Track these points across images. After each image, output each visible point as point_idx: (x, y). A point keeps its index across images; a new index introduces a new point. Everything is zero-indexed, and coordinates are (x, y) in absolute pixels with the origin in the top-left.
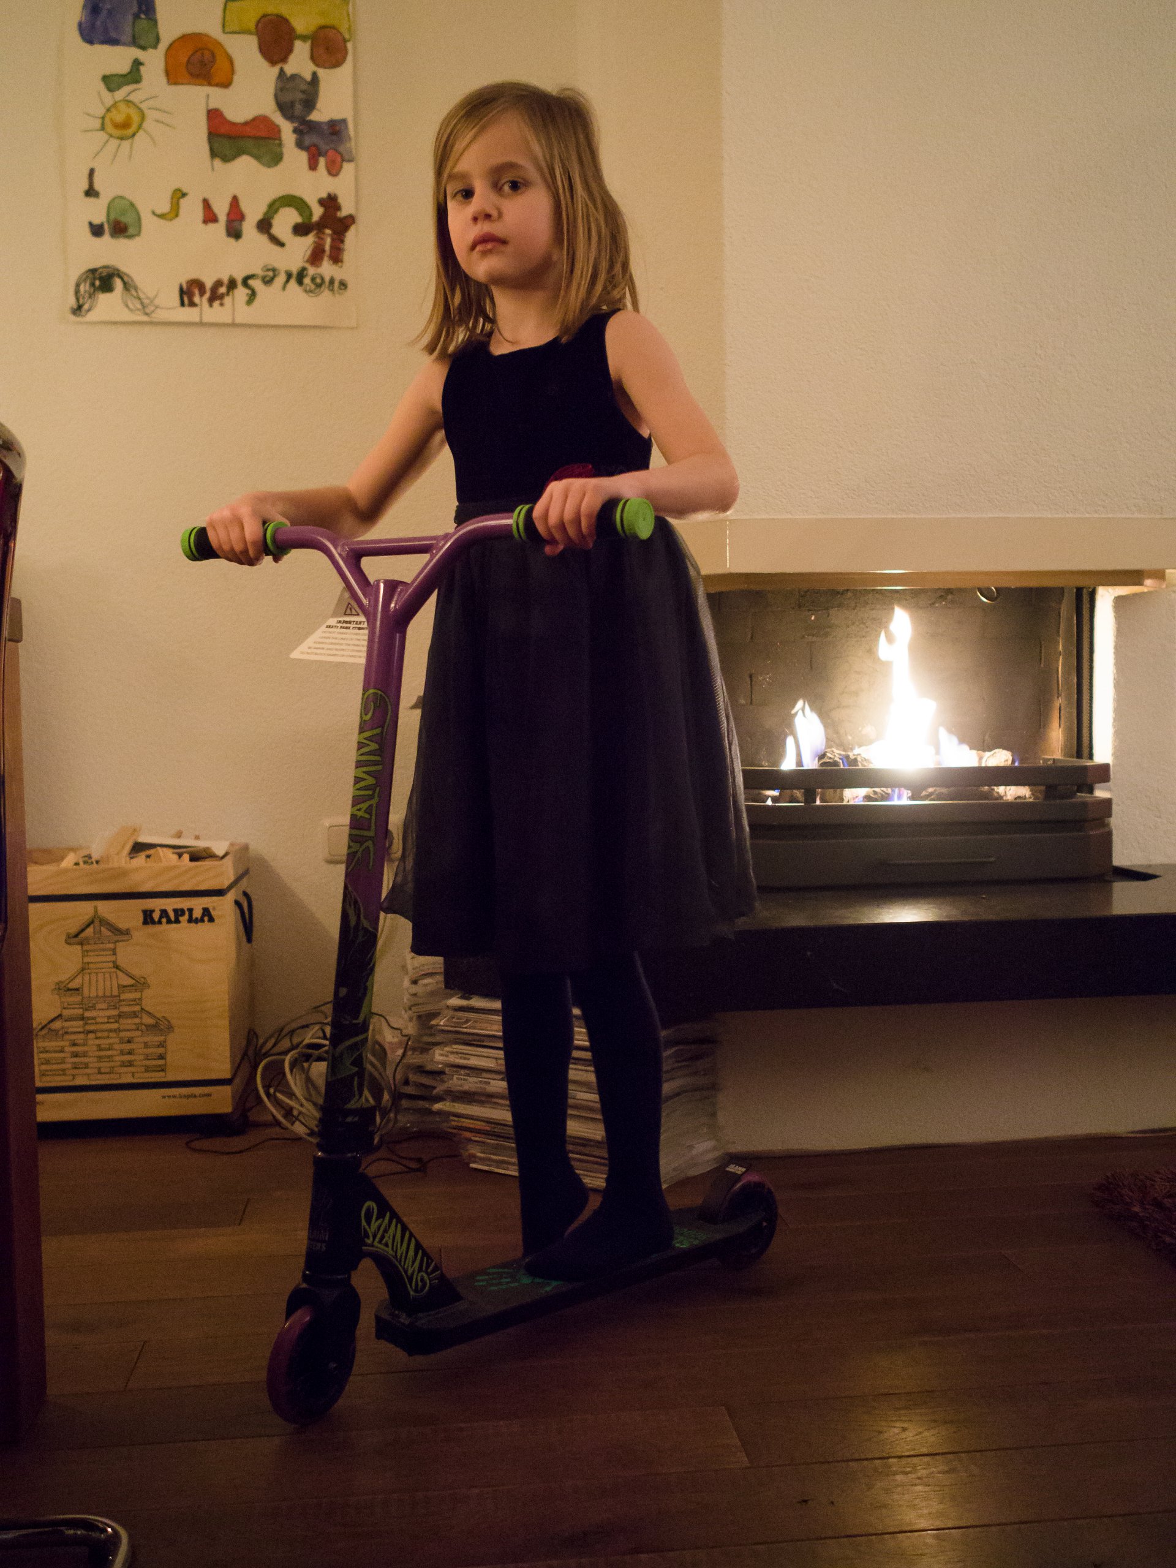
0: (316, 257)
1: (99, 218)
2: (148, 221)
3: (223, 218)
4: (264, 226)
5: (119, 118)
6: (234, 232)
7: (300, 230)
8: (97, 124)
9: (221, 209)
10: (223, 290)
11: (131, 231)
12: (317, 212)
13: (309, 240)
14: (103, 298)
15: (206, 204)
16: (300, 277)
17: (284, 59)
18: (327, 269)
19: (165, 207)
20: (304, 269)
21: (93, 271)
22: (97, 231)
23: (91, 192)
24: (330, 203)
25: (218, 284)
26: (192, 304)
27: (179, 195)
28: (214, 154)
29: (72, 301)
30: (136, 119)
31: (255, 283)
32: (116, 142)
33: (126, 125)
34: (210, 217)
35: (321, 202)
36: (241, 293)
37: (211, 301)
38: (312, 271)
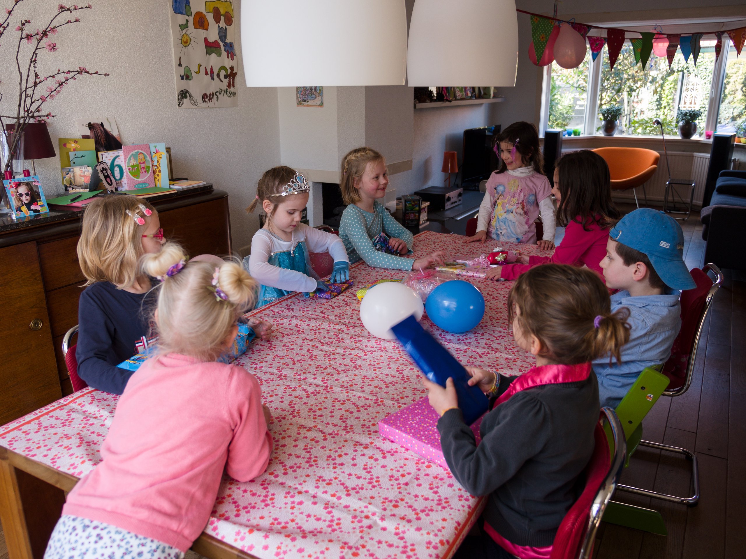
0: (229, 86)
1: (182, 74)
2: (194, 74)
3: (209, 73)
4: (218, 75)
5: (185, 40)
6: (213, 78)
7: (226, 77)
8: (180, 42)
9: (209, 71)
10: (211, 97)
11: (190, 78)
12: (229, 71)
13: (228, 80)
14: (185, 100)
15: (205, 68)
16: (226, 91)
17: (219, 22)
18: (232, 89)
19: (196, 70)
20: (227, 89)
21: (182, 91)
22: (182, 78)
23: (180, 65)
24: (232, 68)
25: (210, 94)
26: (206, 102)
27: (200, 65)
28: (207, 53)
29: (177, 102)
30: (189, 40)
31: (218, 94)
32: (184, 48)
33: (186, 42)
34: (207, 73)
35: (230, 68)
36: (215, 97)
37: (209, 100)
38: (229, 90)
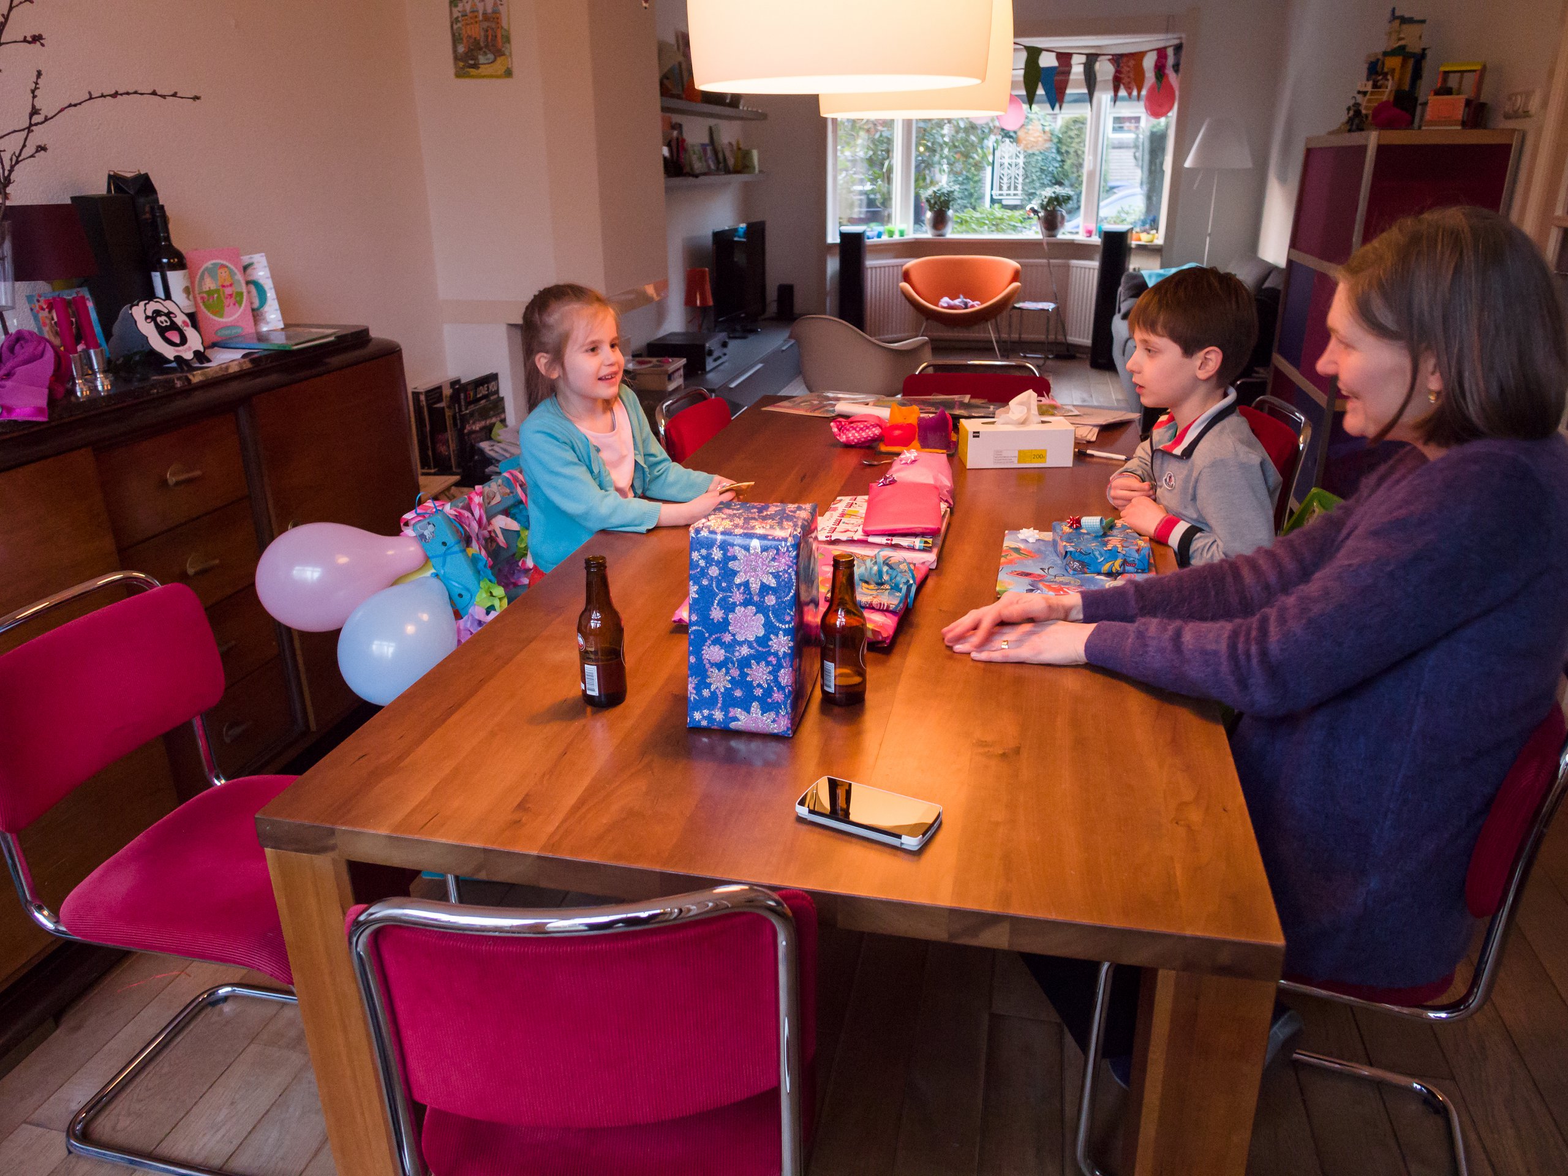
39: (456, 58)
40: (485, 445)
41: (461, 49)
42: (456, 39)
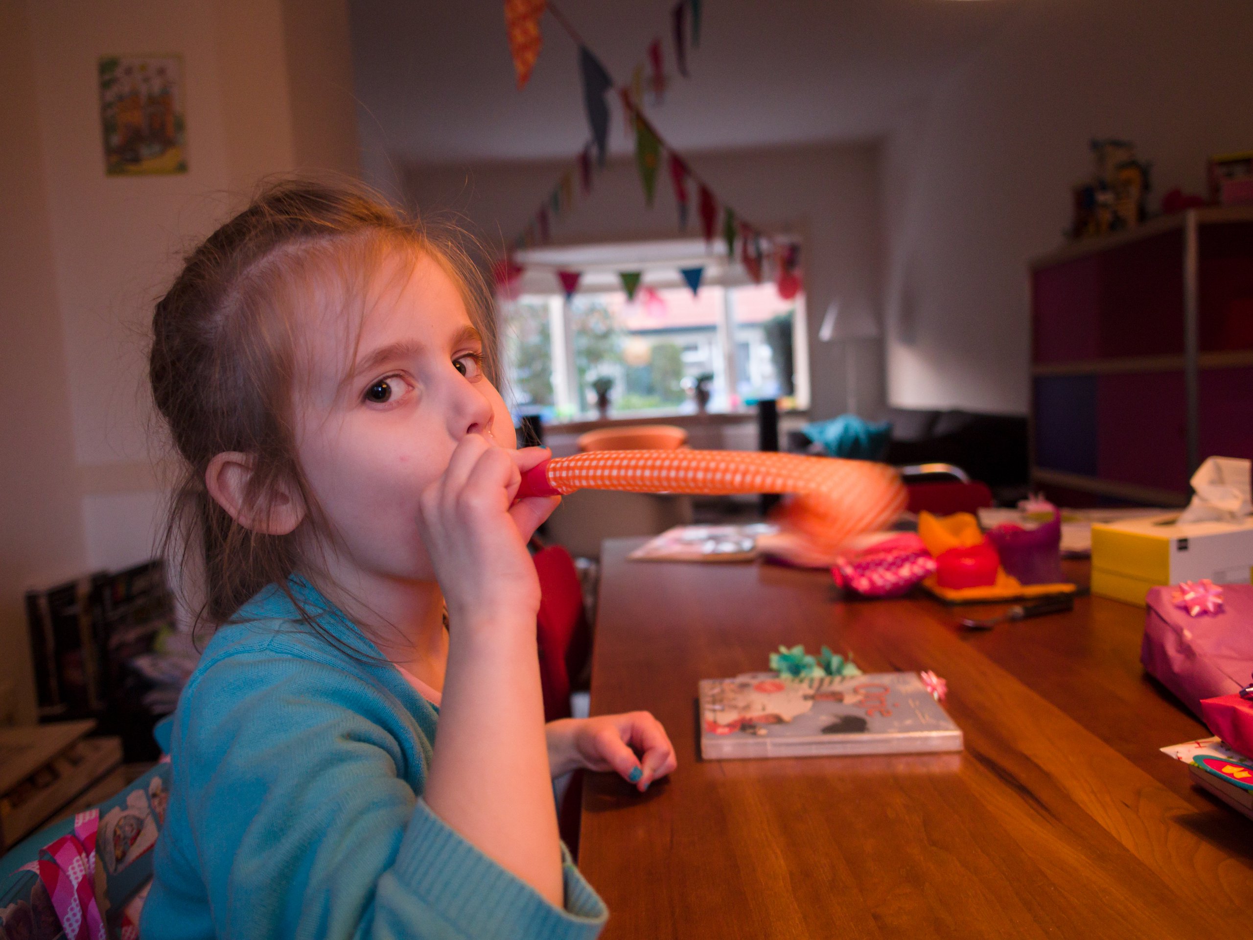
39: (109, 150)
40: (143, 663)
41: (116, 140)
42: (108, 128)
